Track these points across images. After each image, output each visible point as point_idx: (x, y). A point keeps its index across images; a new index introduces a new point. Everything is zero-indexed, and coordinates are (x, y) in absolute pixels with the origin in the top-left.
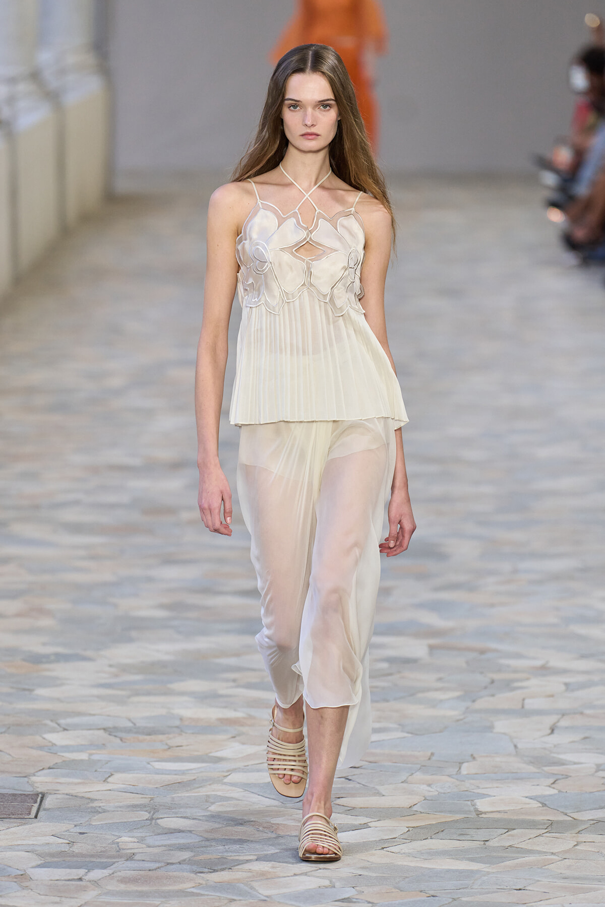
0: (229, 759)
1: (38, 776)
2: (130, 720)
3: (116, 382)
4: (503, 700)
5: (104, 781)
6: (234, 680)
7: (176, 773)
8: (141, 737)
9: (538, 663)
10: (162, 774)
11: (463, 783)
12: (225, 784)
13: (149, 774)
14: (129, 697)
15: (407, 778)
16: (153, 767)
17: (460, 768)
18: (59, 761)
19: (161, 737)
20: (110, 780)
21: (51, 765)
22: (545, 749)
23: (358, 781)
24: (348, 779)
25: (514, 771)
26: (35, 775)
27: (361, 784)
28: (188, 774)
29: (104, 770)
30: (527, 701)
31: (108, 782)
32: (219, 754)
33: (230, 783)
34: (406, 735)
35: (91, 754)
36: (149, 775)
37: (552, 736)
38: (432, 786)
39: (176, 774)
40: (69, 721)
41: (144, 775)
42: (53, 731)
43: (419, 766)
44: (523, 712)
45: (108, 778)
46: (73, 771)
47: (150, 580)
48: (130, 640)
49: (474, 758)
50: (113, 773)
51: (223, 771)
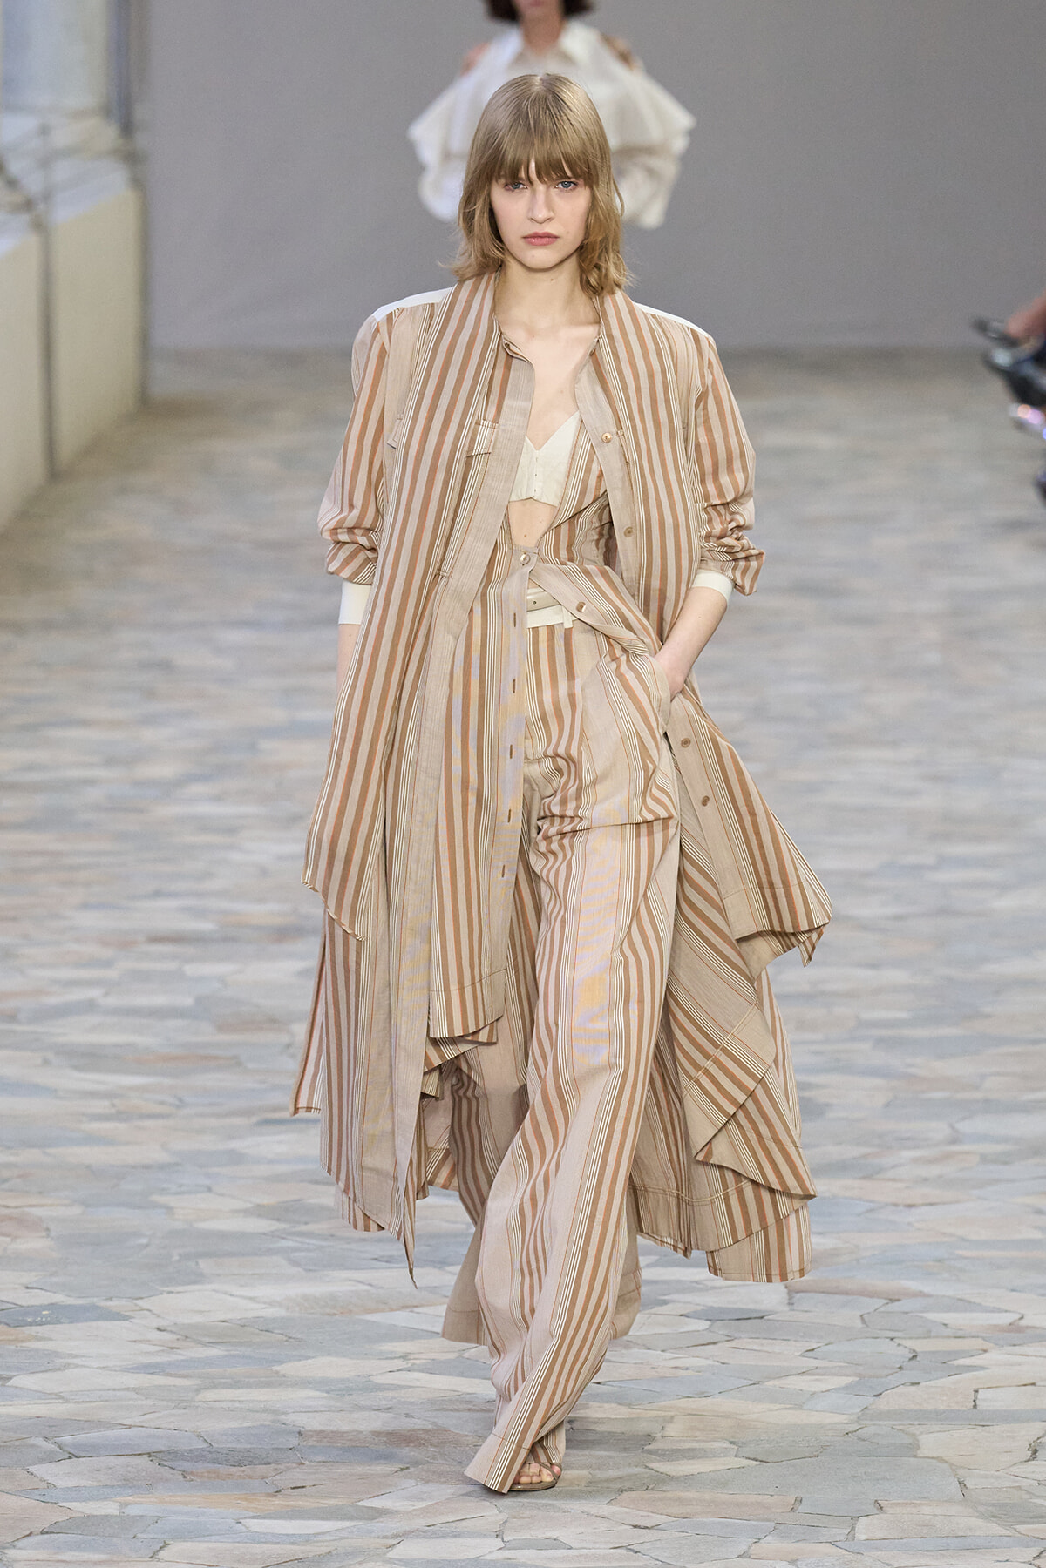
0: (397, 1512)
1: (20, 1549)
2: (199, 1436)
3: (164, 770)
4: (937, 1392)
5: (151, 1558)
6: (404, 1357)
7: (291, 1539)
8: (223, 1469)
9: (1005, 1319)
10: (265, 1543)
11: (859, 1556)
12: (390, 1561)
13: (238, 1542)
14: (198, 1391)
15: (749, 1547)
16: (247, 1528)
17: (853, 1529)
18: (62, 1518)
19: (261, 1469)
20: (162, 1554)
21: (45, 1525)
22: (1019, 1488)
23: (653, 1555)
24: (632, 1550)
25: (960, 1534)
26: (14, 1547)
27: (658, 1560)
28: (314, 1542)
29: (152, 1536)
30: (981, 1395)
31: (159, 1560)
32: (377, 1503)
33: (400, 1560)
34: (745, 1462)
35: (124, 1505)
36: (241, 1545)
37: (1033, 1462)
38: (799, 1563)
39: (293, 1543)
40: (81, 1437)
41: (229, 1546)
42: (49, 1458)
43: (773, 1524)
44: (975, 1416)
45: (158, 1551)
46: (90, 1538)
47: (236, 1158)
48: (199, 1278)
49: (881, 1508)
50: (167, 1542)
51: (386, 1537)
